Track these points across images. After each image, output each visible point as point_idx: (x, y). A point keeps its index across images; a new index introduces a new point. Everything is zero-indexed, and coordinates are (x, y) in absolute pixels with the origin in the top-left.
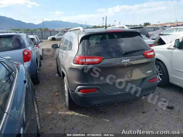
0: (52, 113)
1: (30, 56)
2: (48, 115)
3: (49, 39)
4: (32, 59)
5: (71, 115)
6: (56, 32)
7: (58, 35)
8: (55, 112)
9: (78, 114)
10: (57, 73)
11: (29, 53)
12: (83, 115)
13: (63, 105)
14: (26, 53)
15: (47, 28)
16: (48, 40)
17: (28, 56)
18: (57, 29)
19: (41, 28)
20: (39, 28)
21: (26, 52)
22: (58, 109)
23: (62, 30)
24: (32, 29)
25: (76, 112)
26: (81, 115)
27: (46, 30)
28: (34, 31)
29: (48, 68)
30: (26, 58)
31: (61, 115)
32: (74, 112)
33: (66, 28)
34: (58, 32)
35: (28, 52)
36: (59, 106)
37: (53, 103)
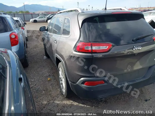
0: (48, 103)
1: (18, 39)
2: (43, 106)
3: (32, 21)
4: (20, 43)
5: (69, 105)
6: (37, 14)
7: (39, 18)
8: (51, 102)
9: (76, 103)
10: (45, 55)
11: (16, 37)
12: (83, 105)
13: (58, 92)
14: (13, 37)
15: (28, 11)
16: (30, 22)
17: (16, 39)
18: (37, 12)
19: (22, 11)
20: (20, 11)
21: (13, 35)
22: (53, 98)
23: (42, 13)
24: (14, 12)
25: (74, 101)
26: (80, 105)
27: (27, 13)
28: (17, 14)
29: (35, 49)
30: (14, 42)
31: (58, 105)
32: (72, 101)
33: (45, 12)
34: (39, 15)
35: (15, 35)
36: (54, 93)
37: (47, 89)
